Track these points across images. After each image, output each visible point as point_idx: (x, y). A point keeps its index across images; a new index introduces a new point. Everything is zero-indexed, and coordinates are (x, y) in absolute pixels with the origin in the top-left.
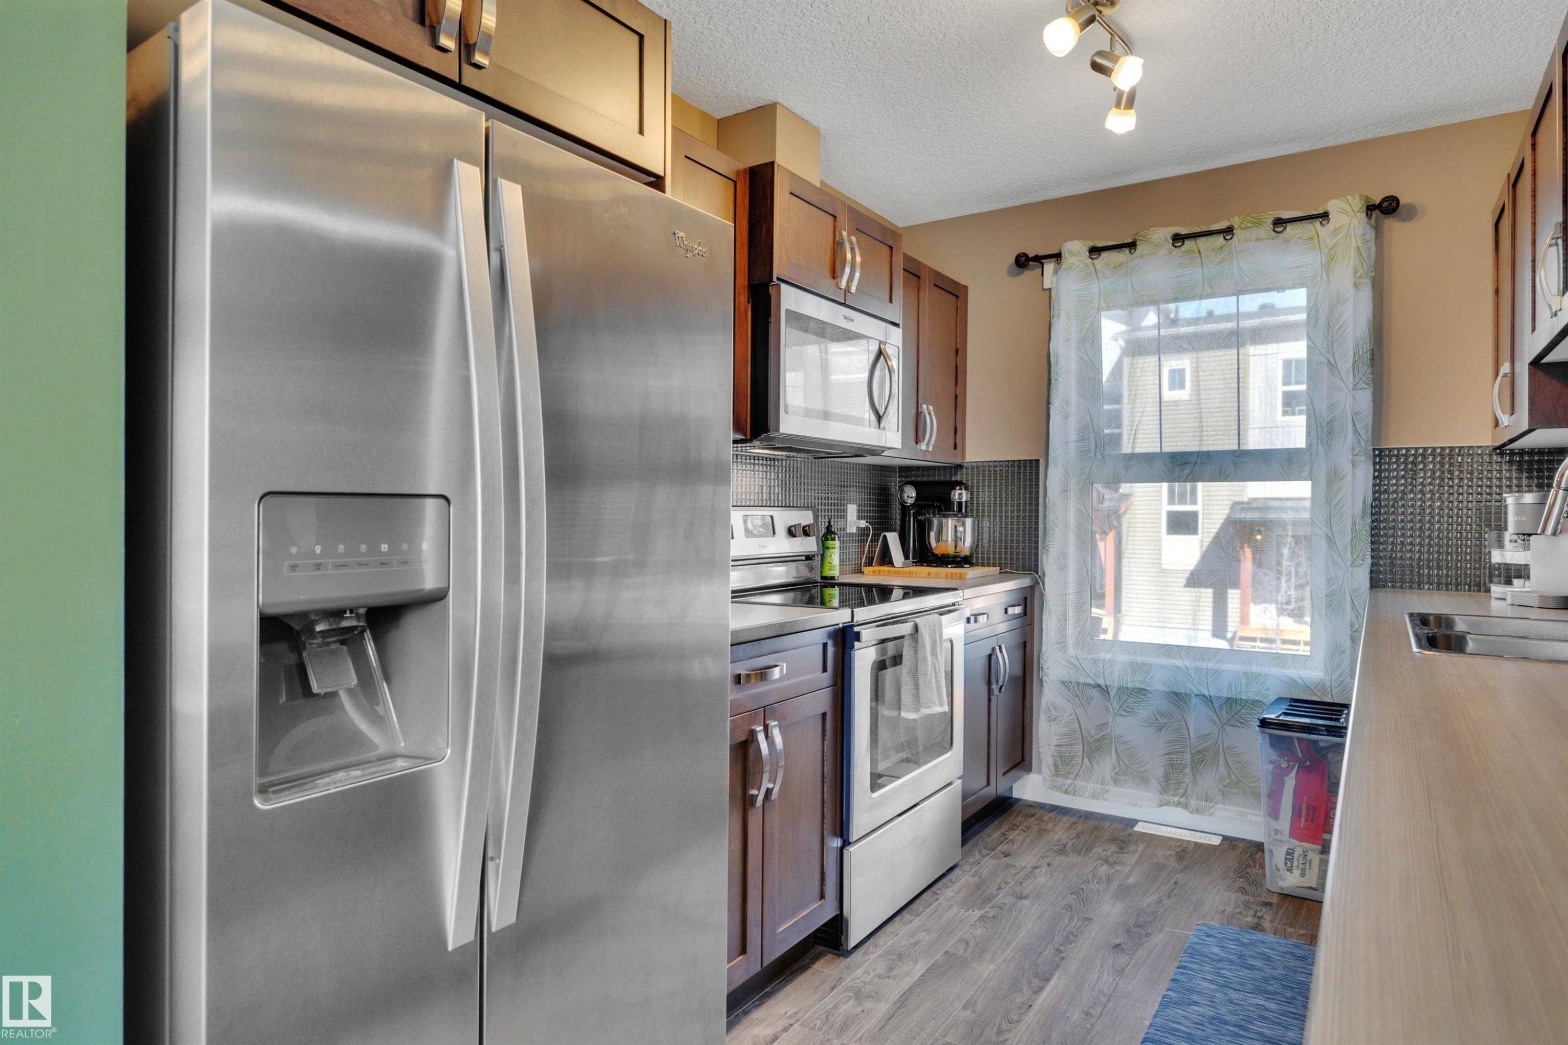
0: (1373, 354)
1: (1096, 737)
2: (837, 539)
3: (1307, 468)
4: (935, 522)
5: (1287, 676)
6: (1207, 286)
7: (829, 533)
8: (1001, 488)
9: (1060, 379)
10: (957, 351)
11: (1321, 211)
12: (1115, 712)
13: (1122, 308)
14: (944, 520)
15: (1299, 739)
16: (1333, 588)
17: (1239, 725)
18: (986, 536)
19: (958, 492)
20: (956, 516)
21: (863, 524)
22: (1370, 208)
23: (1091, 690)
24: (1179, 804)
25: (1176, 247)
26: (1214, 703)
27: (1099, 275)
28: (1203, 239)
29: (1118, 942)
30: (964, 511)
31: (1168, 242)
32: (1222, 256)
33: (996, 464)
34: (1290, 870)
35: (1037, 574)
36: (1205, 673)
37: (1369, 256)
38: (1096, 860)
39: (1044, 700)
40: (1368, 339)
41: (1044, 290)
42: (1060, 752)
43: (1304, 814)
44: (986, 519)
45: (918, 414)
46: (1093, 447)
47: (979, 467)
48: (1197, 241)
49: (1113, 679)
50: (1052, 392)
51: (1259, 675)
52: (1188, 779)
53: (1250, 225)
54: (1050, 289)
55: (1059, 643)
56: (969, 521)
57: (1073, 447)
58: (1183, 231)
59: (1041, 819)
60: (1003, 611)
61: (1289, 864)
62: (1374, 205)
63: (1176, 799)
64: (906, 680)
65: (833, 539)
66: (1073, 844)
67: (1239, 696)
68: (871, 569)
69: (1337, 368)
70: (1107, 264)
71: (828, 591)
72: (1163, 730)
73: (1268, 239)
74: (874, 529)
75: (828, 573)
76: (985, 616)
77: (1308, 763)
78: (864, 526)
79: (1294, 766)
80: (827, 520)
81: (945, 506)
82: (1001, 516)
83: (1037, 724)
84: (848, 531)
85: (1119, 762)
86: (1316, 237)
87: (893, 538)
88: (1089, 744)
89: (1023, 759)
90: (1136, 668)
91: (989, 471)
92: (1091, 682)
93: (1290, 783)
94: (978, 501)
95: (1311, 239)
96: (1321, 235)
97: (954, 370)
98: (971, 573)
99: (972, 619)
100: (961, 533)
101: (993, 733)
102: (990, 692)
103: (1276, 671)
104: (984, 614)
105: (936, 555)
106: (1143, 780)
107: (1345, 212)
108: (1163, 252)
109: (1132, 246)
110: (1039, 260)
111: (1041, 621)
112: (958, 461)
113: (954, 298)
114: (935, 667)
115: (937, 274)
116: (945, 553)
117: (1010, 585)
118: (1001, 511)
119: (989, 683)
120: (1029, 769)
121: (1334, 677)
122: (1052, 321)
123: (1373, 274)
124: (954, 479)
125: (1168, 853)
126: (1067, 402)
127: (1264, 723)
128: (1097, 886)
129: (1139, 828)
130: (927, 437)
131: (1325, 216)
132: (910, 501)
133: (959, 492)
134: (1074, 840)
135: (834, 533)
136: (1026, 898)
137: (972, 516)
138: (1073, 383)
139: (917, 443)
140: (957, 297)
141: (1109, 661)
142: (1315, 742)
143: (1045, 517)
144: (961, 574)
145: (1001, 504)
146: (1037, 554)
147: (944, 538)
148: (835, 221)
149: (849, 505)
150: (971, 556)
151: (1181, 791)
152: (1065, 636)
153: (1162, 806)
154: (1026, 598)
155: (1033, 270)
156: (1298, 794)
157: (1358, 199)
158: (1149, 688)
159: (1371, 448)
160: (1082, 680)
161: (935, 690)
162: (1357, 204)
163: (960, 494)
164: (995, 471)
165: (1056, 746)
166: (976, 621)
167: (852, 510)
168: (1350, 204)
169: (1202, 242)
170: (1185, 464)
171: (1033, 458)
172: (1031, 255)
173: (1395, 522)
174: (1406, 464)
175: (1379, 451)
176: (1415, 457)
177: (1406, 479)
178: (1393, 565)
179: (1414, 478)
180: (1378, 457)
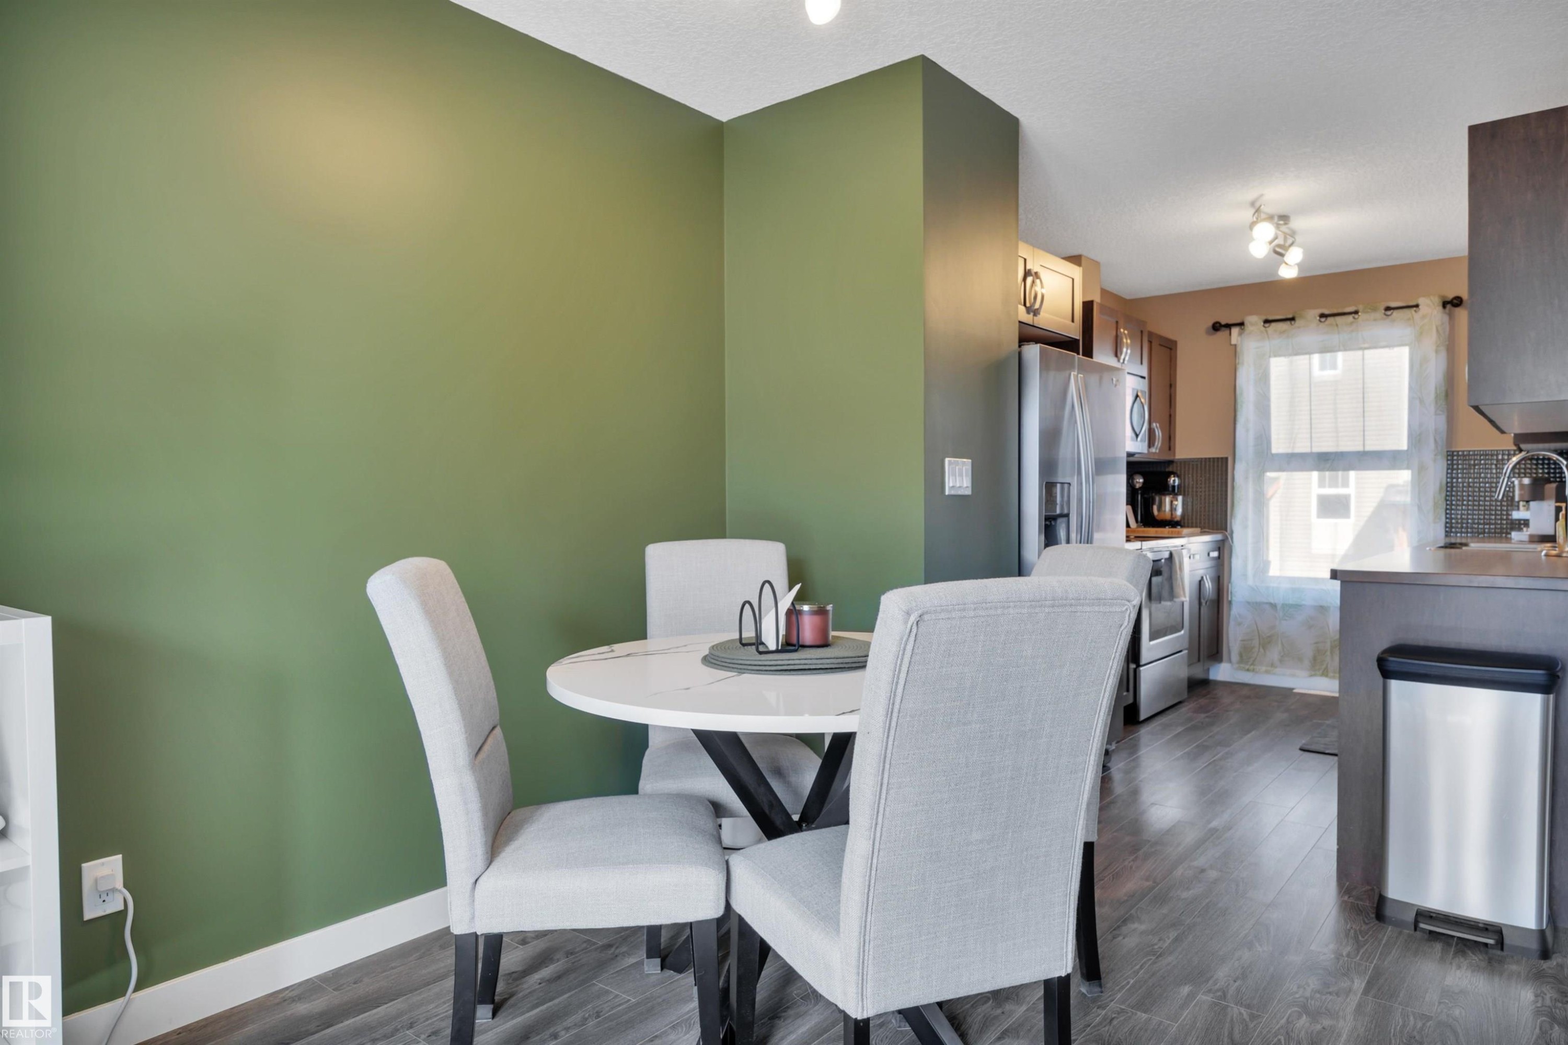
0: (1447, 392)
1: (1267, 636)
3: (1409, 462)
4: (1157, 499)
6: (1341, 347)
8: (1201, 476)
9: (1243, 405)
10: (1171, 386)
11: (1414, 303)
12: (1280, 620)
13: (1285, 355)
14: (1163, 497)
18: (1190, 508)
20: (1170, 494)
22: (1445, 304)
23: (1264, 607)
24: (1322, 675)
25: (1320, 321)
27: (1270, 337)
28: (1340, 317)
30: (1176, 491)
31: (1316, 319)
32: (1351, 329)
33: (1197, 460)
35: (1227, 532)
37: (1444, 333)
39: (1233, 612)
40: (1443, 384)
42: (1244, 647)
44: (1190, 496)
45: (1153, 431)
46: (1265, 450)
47: (1185, 462)
49: (1280, 599)
50: (1237, 413)
52: (1328, 660)
53: (1369, 310)
54: (1236, 345)
55: (1242, 576)
56: (1179, 498)
57: (1251, 450)
58: (1327, 312)
60: (1207, 555)
62: (1447, 301)
63: (1320, 672)
69: (1425, 402)
70: (1276, 331)
76: (1199, 556)
81: (1165, 489)
82: (1200, 495)
83: (1228, 629)
85: (1283, 652)
88: (1263, 640)
89: (1218, 652)
91: (1193, 465)
92: (1265, 601)
94: (1185, 483)
96: (1414, 318)
97: (1169, 398)
98: (1184, 531)
99: (1191, 556)
100: (1175, 506)
101: (1202, 630)
102: (1200, 604)
104: (1198, 554)
105: (1157, 520)
106: (1299, 662)
107: (1429, 306)
108: (1313, 325)
109: (1292, 320)
110: (1229, 326)
111: (1230, 562)
112: (1171, 458)
116: (1164, 518)
117: (1209, 538)
118: (1201, 491)
119: (1200, 597)
120: (1221, 660)
122: (1237, 366)
123: (1447, 343)
124: (1167, 470)
125: (1315, 699)
126: (1247, 419)
129: (1295, 691)
130: (1157, 442)
131: (1417, 306)
132: (1138, 486)
133: (1173, 478)
137: (1181, 494)
138: (1252, 407)
139: (1152, 447)
140: (1170, 349)
141: (1276, 588)
143: (1232, 495)
144: (1178, 532)
145: (1201, 487)
146: (1226, 521)
147: (1163, 509)
150: (1181, 520)
151: (1321, 667)
152: (1247, 571)
153: (1311, 676)
155: (1224, 332)
157: (1438, 297)
158: (1303, 604)
159: (1445, 450)
160: (1257, 600)
162: (1437, 301)
163: (1174, 481)
164: (1197, 465)
165: (1242, 641)
166: (1194, 558)
168: (1432, 301)
169: (1338, 319)
170: (1328, 460)
171: (1226, 456)
172: (1223, 323)
173: (1462, 497)
174: (1468, 460)
175: (1450, 452)
176: (1474, 456)
177: (1468, 470)
178: (1461, 522)
179: (1473, 469)
180: (1451, 456)
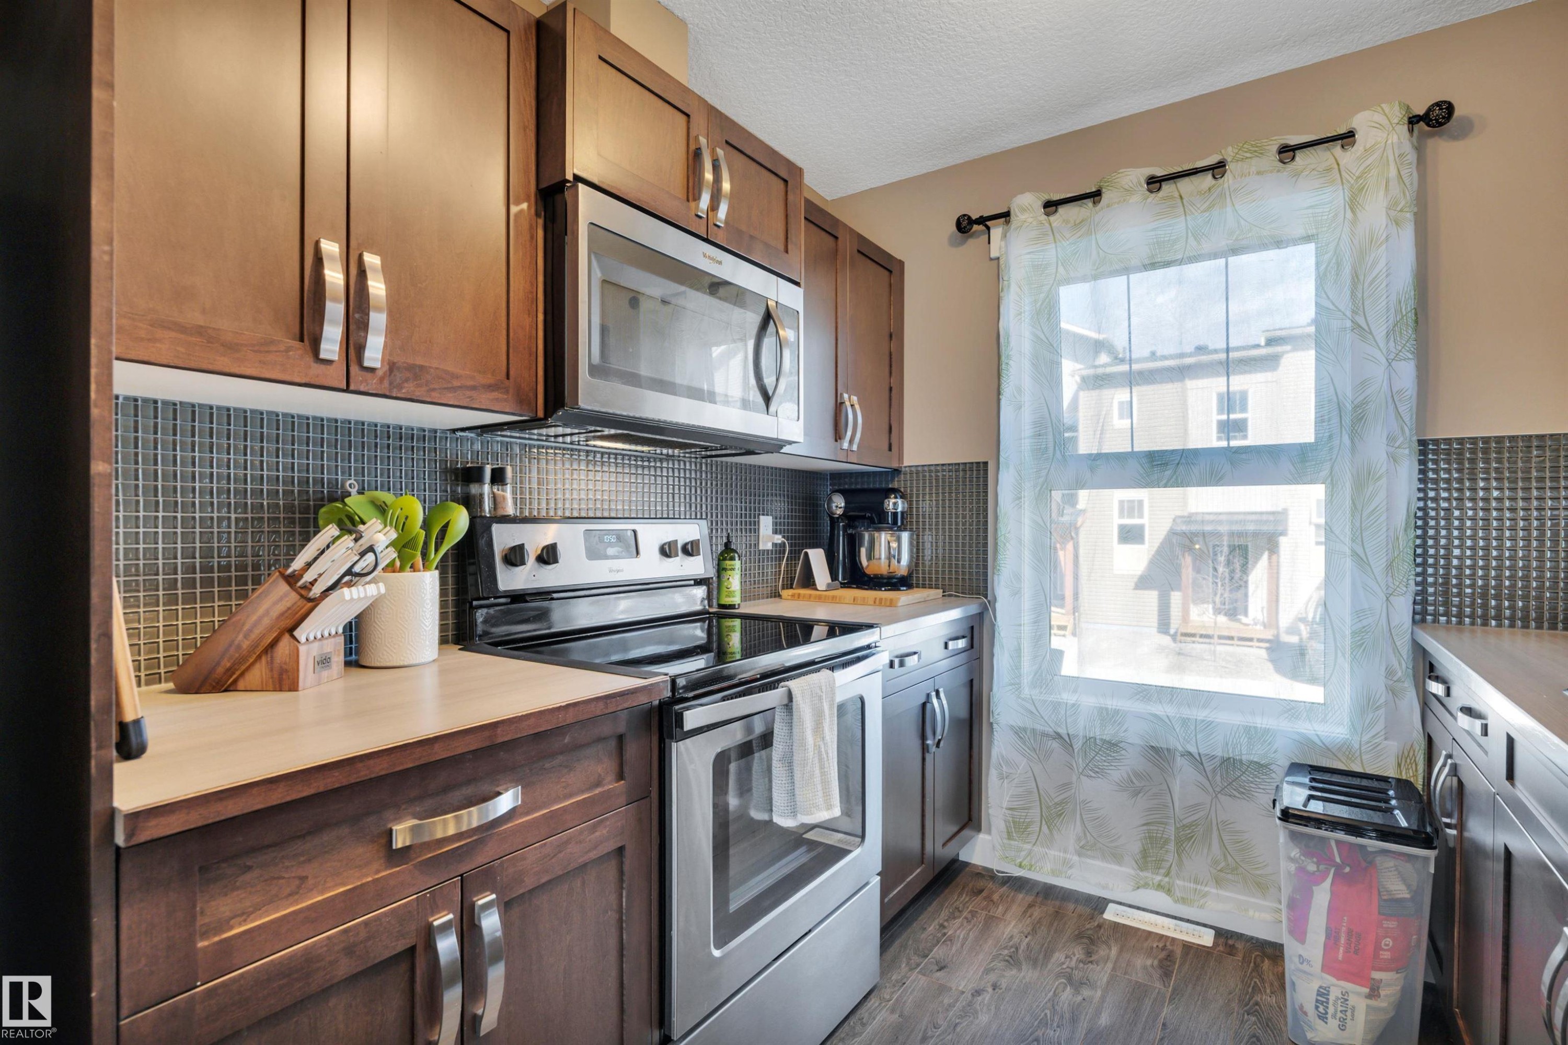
0: (1416, 314)
1: (1056, 800)
2: (737, 559)
3: (1327, 466)
4: (866, 536)
5: (1298, 733)
7: (728, 551)
8: (944, 496)
9: (1011, 362)
10: (891, 336)
11: (1342, 130)
12: (1080, 770)
13: (1084, 279)
14: (876, 534)
15: (1338, 842)
16: (1365, 623)
17: (1237, 795)
18: (928, 552)
19: (892, 501)
20: (891, 529)
21: (779, 539)
22: (1413, 120)
23: (1050, 742)
24: (1160, 885)
25: (1151, 192)
26: (1205, 765)
27: (1057, 235)
28: (1186, 180)
30: (899, 524)
31: (1142, 186)
32: (1211, 199)
33: (939, 468)
34: (1322, 1017)
35: (986, 598)
36: (1193, 728)
37: (1412, 184)
38: (1057, 977)
39: (995, 752)
40: (1413, 293)
41: (991, 259)
42: (1013, 817)
43: (1343, 940)
44: (927, 532)
45: (839, 406)
46: (1051, 445)
47: (919, 471)
48: (1178, 185)
49: (1080, 727)
50: (1003, 380)
51: (1266, 731)
52: (1171, 857)
53: (1248, 155)
54: (998, 259)
55: (1012, 684)
56: (905, 536)
57: (1027, 444)
58: (1159, 172)
59: (989, 898)
60: (943, 645)
61: (1321, 1008)
62: (1419, 116)
63: (1157, 880)
64: (778, 770)
65: (732, 559)
66: (1028, 945)
67: (1238, 757)
68: (790, 592)
69: (1371, 333)
70: (1066, 222)
71: (728, 623)
72: (1141, 795)
73: (1271, 172)
74: (791, 545)
75: (726, 601)
76: (916, 657)
77: (1347, 870)
78: (780, 542)
79: (1329, 872)
80: (725, 534)
81: (878, 518)
82: (944, 529)
83: (987, 779)
84: (761, 547)
85: (1085, 834)
86: (1336, 166)
87: (817, 557)
88: (1048, 807)
89: (970, 819)
90: (1107, 716)
91: (930, 476)
92: (1048, 730)
93: (1322, 896)
94: (917, 511)
95: (1329, 170)
96: (1342, 163)
97: (887, 358)
98: (904, 598)
99: (897, 661)
100: (894, 549)
101: (929, 800)
102: (925, 749)
103: (1283, 725)
104: (915, 653)
105: (868, 576)
106: (1116, 857)
107: (1380, 126)
108: (1135, 198)
109: (1096, 195)
110: (982, 221)
111: (992, 655)
112: (895, 465)
113: (887, 273)
114: (820, 752)
115: (861, 238)
116: (879, 573)
117: (955, 614)
118: (944, 525)
119: (923, 737)
120: (978, 829)
121: (1365, 738)
122: (1001, 294)
123: (1415, 210)
124: (890, 486)
125: (1149, 962)
126: (1019, 390)
127: (1287, 815)
129: (1111, 914)
130: (849, 433)
131: (1348, 137)
132: (839, 512)
133: (894, 500)
134: (1029, 938)
135: (735, 551)
137: (911, 530)
138: (1026, 365)
139: (836, 441)
140: (890, 272)
141: (1073, 705)
142: (1363, 847)
143: (996, 530)
144: (891, 600)
145: (944, 515)
146: (986, 574)
147: (876, 555)
148: (688, 122)
149: (761, 517)
150: (910, 575)
151: (1163, 871)
152: (1019, 676)
153: (1138, 888)
154: (972, 628)
155: (979, 237)
156: (1332, 910)
157: (1397, 107)
158: (1122, 742)
159: (1415, 438)
160: (1039, 727)
161: (819, 787)
162: (1397, 115)
163: (895, 504)
164: (937, 476)
165: (1009, 808)
166: (901, 664)
167: (766, 523)
168: (1385, 115)
169: (1185, 185)
170: (1166, 464)
171: (981, 459)
172: (974, 216)
173: (1449, 537)
174: (1460, 462)
175: (1422, 443)
176: (1473, 451)
177: (1460, 481)
178: (1446, 593)
179: (1473, 480)
180: (1423, 453)
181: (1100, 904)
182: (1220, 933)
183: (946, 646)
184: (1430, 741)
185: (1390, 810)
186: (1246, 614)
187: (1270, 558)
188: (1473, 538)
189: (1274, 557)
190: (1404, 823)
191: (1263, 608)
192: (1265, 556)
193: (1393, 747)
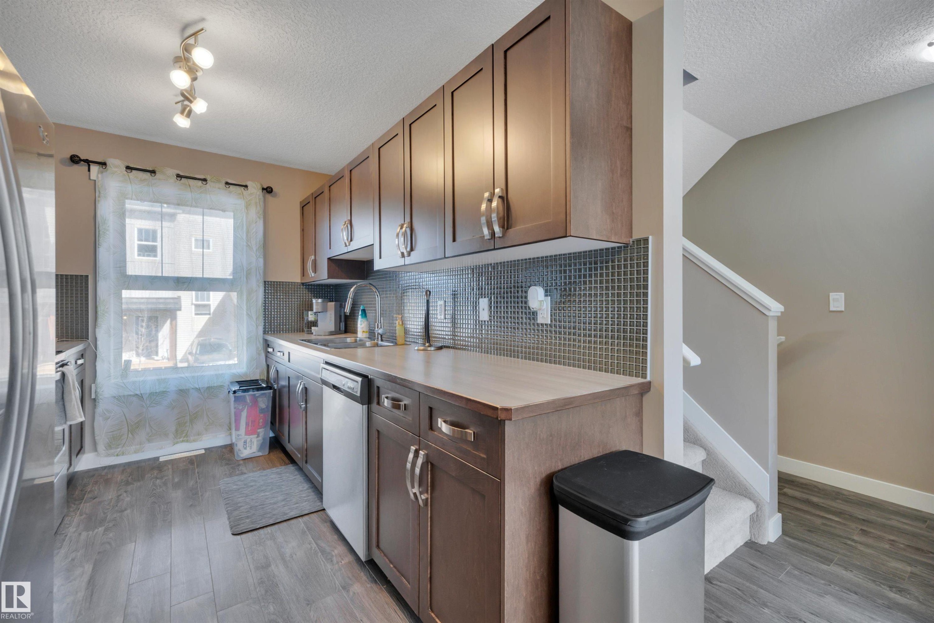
6: (194, 203)
9: (107, 232)
12: (148, 406)
15: (249, 395)
17: (212, 399)
22: (263, 189)
24: (183, 441)
25: (178, 180)
26: (201, 390)
27: (132, 181)
28: (192, 180)
29: (190, 504)
31: (174, 177)
34: (245, 449)
35: (89, 340)
36: (196, 378)
37: (262, 207)
38: (151, 480)
42: (112, 435)
43: (250, 424)
48: (189, 180)
50: (101, 239)
54: (95, 181)
57: (114, 270)
58: (181, 174)
61: (245, 446)
63: (181, 439)
66: (132, 478)
67: (213, 385)
69: (252, 248)
70: (136, 178)
72: (175, 408)
73: (222, 189)
77: (251, 404)
79: (245, 406)
86: (242, 194)
89: (82, 447)
90: (160, 381)
92: (132, 393)
96: (244, 194)
108: (172, 181)
110: (88, 162)
114: (75, 396)
123: (264, 215)
125: (185, 464)
127: (235, 392)
128: (161, 489)
129: (161, 459)
131: (246, 187)
136: (126, 510)
141: (142, 381)
143: (96, 308)
146: (87, 329)
151: (184, 435)
153: (174, 445)
154: (83, 355)
156: (248, 417)
157: (259, 184)
158: (167, 390)
159: (263, 281)
160: (126, 393)
161: (77, 409)
172: (82, 158)
173: (271, 309)
174: (274, 288)
175: (265, 282)
176: (277, 285)
177: (274, 293)
178: (271, 325)
179: (277, 293)
180: (265, 285)
181: (158, 458)
182: (205, 449)
183: (76, 363)
184: (268, 366)
185: (261, 385)
186: (157, 354)
187: (171, 324)
188: (277, 309)
189: (174, 322)
190: (265, 386)
191: (167, 350)
192: (169, 321)
193: (258, 371)
